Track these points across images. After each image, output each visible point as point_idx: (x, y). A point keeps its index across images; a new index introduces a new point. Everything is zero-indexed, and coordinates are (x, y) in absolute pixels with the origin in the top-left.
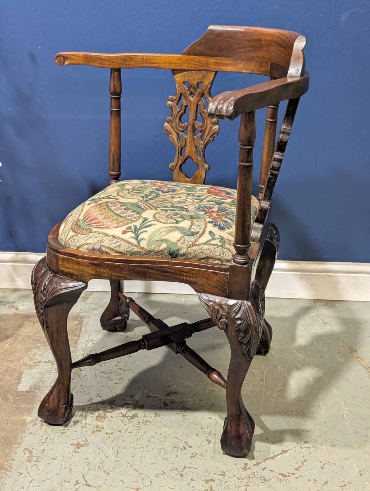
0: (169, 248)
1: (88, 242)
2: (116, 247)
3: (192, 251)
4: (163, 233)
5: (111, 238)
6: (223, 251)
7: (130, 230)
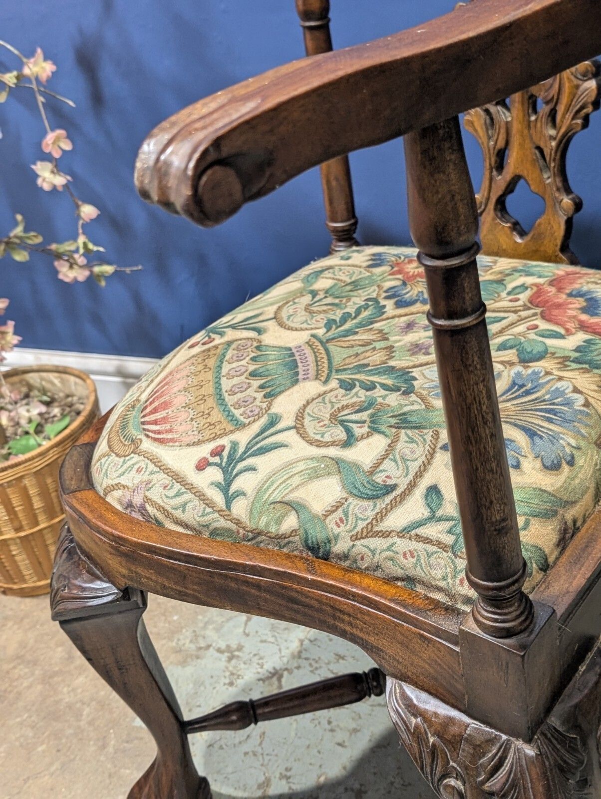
0: (302, 531)
1: (122, 480)
2: (176, 509)
3: (365, 550)
5: (168, 480)
6: (455, 567)
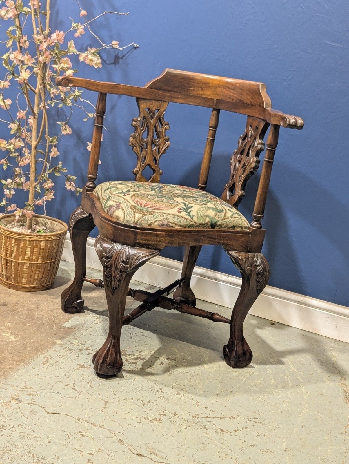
0: (210, 221)
1: (157, 219)
2: (178, 222)
3: (225, 222)
4: (204, 211)
5: (173, 216)
7: (181, 210)
